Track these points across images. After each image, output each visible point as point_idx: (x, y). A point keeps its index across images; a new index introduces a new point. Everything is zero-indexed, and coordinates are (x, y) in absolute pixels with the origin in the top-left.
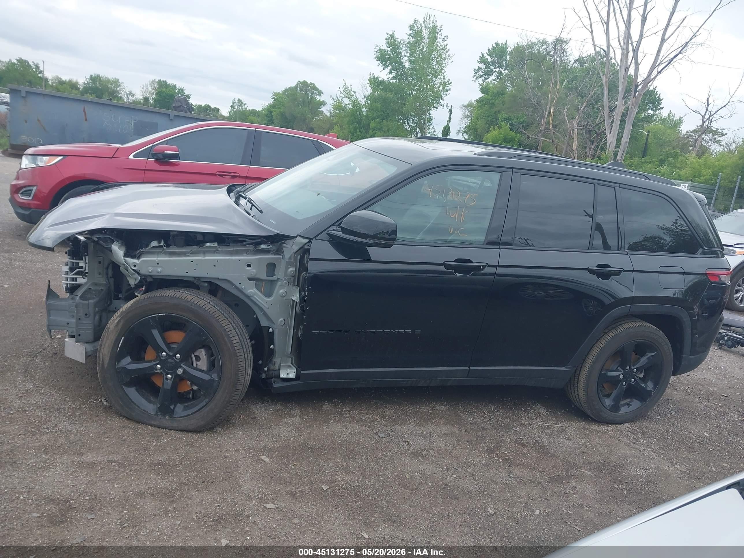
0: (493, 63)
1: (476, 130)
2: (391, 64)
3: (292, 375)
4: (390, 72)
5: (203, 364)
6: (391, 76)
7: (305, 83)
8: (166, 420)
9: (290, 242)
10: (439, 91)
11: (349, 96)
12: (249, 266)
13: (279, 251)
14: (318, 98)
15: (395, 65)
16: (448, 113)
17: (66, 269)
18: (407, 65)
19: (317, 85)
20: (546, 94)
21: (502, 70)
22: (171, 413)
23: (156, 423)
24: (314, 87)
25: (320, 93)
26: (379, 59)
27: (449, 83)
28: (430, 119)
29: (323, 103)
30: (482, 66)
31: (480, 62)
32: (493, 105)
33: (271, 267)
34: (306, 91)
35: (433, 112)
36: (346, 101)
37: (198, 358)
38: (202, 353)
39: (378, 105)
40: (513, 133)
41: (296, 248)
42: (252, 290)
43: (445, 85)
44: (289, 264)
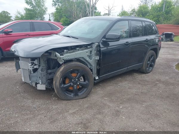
0: (56, 2)
1: (57, 19)
2: (30, 4)
3: (98, 78)
4: (30, 6)
5: (82, 80)
6: (31, 7)
7: (4, 12)
8: (77, 97)
9: (94, 44)
10: (45, 11)
11: (20, 14)
12: (87, 52)
13: (92, 47)
14: (9, 15)
15: (31, 4)
16: (49, 16)
17: (30, 64)
18: (34, 4)
19: (8, 12)
20: (73, 8)
21: (59, 4)
22: (78, 95)
23: (75, 99)
24: (7, 13)
25: (9, 14)
26: (26, 3)
27: (47, 8)
28: (44, 18)
29: (11, 17)
30: (54, 3)
31: (53, 2)
32: (60, 12)
33: (91, 52)
34: (5, 14)
35: (44, 16)
36: (19, 15)
37: (81, 79)
38: (82, 77)
39: (29, 15)
40: (67, 19)
41: (96, 46)
42: (88, 59)
43: (46, 9)
44: (95, 50)
